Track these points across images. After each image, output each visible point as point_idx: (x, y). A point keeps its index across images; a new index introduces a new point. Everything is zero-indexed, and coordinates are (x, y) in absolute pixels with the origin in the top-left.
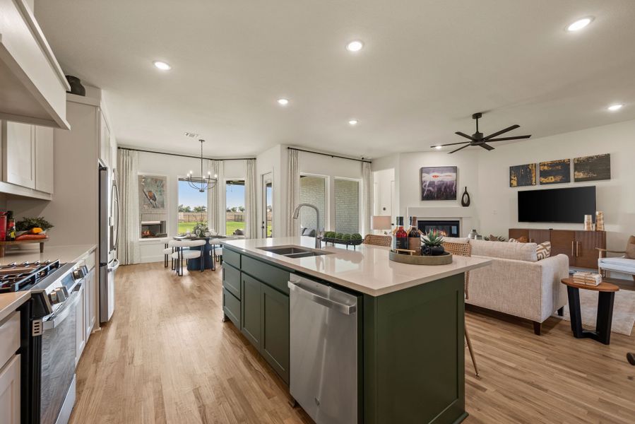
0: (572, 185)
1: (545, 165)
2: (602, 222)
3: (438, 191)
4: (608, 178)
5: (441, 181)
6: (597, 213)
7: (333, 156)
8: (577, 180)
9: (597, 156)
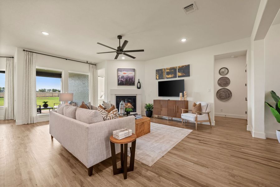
0: (177, 79)
1: (168, 69)
2: (186, 96)
3: (126, 81)
4: (189, 76)
5: (127, 76)
6: (184, 92)
7: (66, 59)
8: (179, 77)
9: (185, 66)
